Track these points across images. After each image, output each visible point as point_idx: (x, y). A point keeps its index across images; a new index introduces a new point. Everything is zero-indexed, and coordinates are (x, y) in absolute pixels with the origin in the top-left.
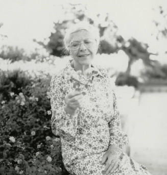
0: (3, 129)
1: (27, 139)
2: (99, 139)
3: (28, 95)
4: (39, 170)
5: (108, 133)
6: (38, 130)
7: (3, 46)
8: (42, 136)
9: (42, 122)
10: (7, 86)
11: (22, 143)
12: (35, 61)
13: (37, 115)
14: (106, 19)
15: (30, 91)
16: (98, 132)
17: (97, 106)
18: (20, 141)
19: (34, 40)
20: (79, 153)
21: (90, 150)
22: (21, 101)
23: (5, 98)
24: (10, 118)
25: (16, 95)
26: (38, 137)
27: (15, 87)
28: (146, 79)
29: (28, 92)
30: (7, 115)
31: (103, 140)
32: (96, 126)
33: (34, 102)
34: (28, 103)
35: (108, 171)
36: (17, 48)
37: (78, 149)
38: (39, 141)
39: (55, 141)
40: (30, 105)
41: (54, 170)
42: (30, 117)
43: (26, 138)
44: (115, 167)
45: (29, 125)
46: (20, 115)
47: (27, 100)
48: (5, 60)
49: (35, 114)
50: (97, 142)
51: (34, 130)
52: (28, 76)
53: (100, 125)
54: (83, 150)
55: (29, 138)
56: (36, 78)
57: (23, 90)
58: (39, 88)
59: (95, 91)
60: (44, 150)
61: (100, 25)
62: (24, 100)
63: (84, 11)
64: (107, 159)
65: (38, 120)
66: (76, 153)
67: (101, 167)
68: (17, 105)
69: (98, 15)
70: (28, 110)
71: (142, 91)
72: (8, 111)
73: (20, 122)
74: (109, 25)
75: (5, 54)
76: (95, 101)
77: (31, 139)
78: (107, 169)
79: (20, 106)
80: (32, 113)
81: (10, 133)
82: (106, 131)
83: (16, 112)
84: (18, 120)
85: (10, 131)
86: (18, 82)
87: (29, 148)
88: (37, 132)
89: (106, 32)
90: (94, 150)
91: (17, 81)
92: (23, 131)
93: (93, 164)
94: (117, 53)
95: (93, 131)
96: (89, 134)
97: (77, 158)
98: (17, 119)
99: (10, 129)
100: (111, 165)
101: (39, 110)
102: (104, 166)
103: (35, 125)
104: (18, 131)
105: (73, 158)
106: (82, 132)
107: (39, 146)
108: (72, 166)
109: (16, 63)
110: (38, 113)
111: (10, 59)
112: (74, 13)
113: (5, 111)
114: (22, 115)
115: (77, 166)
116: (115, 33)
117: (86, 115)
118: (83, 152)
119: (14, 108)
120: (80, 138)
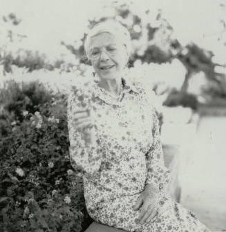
0: (13, 159)
1: (43, 173)
2: (132, 177)
3: (47, 114)
4: (53, 215)
5: (145, 168)
6: (58, 161)
7: (20, 50)
8: (63, 170)
9: (63, 151)
10: (20, 102)
11: (37, 177)
12: (59, 70)
13: (58, 141)
14: (158, 17)
15: (50, 109)
16: (131, 167)
17: (128, 133)
18: (34, 174)
19: (63, 43)
20: (106, 195)
21: (120, 191)
22: (36, 123)
23: (17, 118)
24: (23, 143)
25: (31, 114)
26: (57, 170)
27: (31, 104)
28: (209, 98)
29: (47, 112)
30: (18, 140)
31: (137, 178)
32: (128, 160)
33: (53, 124)
34: (46, 125)
35: (144, 219)
36: (37, 52)
37: (105, 188)
38: (59, 176)
39: (78, 177)
40: (49, 128)
41: (73, 215)
42: (48, 143)
43: (41, 170)
44: (153, 215)
45: (47, 154)
46: (35, 140)
47: (45, 122)
48: (21, 69)
49: (54, 140)
50: (129, 181)
51: (52, 161)
52: (49, 90)
53: (132, 158)
54: (110, 190)
55: (46, 171)
56: (59, 92)
57: (41, 108)
58: (62, 106)
59: (126, 112)
60: (64, 187)
61: (149, 24)
62: (41, 121)
63: (129, 6)
64: (142, 204)
65: (58, 148)
66: (102, 194)
67: (134, 214)
68: (32, 128)
69: (147, 12)
70: (46, 134)
71: (203, 115)
72: (19, 135)
73: (35, 150)
74: (161, 25)
75: (22, 60)
76: (126, 127)
77: (47, 172)
78: (142, 217)
79: (36, 129)
80: (52, 138)
81: (21, 164)
82: (142, 166)
83: (30, 137)
84: (32, 147)
85: (22, 161)
86: (36, 97)
87: (45, 184)
88: (56, 164)
89: (157, 35)
90: (125, 192)
91: (33, 96)
92: (38, 162)
93: (124, 210)
94: (170, 62)
95: (124, 166)
96: (118, 170)
97: (102, 201)
98: (31, 145)
99: (22, 158)
100: (147, 211)
101: (60, 135)
102: (138, 212)
103: (54, 154)
104: (32, 161)
105: (97, 200)
106: (110, 167)
107: (57, 182)
108: (96, 211)
109: (35, 72)
110: (59, 139)
111: (27, 67)
112: (116, 9)
113: (17, 135)
114: (38, 141)
115: (103, 212)
116: (169, 36)
117: (114, 146)
118: (111, 193)
119: (28, 132)
120: (107, 175)
